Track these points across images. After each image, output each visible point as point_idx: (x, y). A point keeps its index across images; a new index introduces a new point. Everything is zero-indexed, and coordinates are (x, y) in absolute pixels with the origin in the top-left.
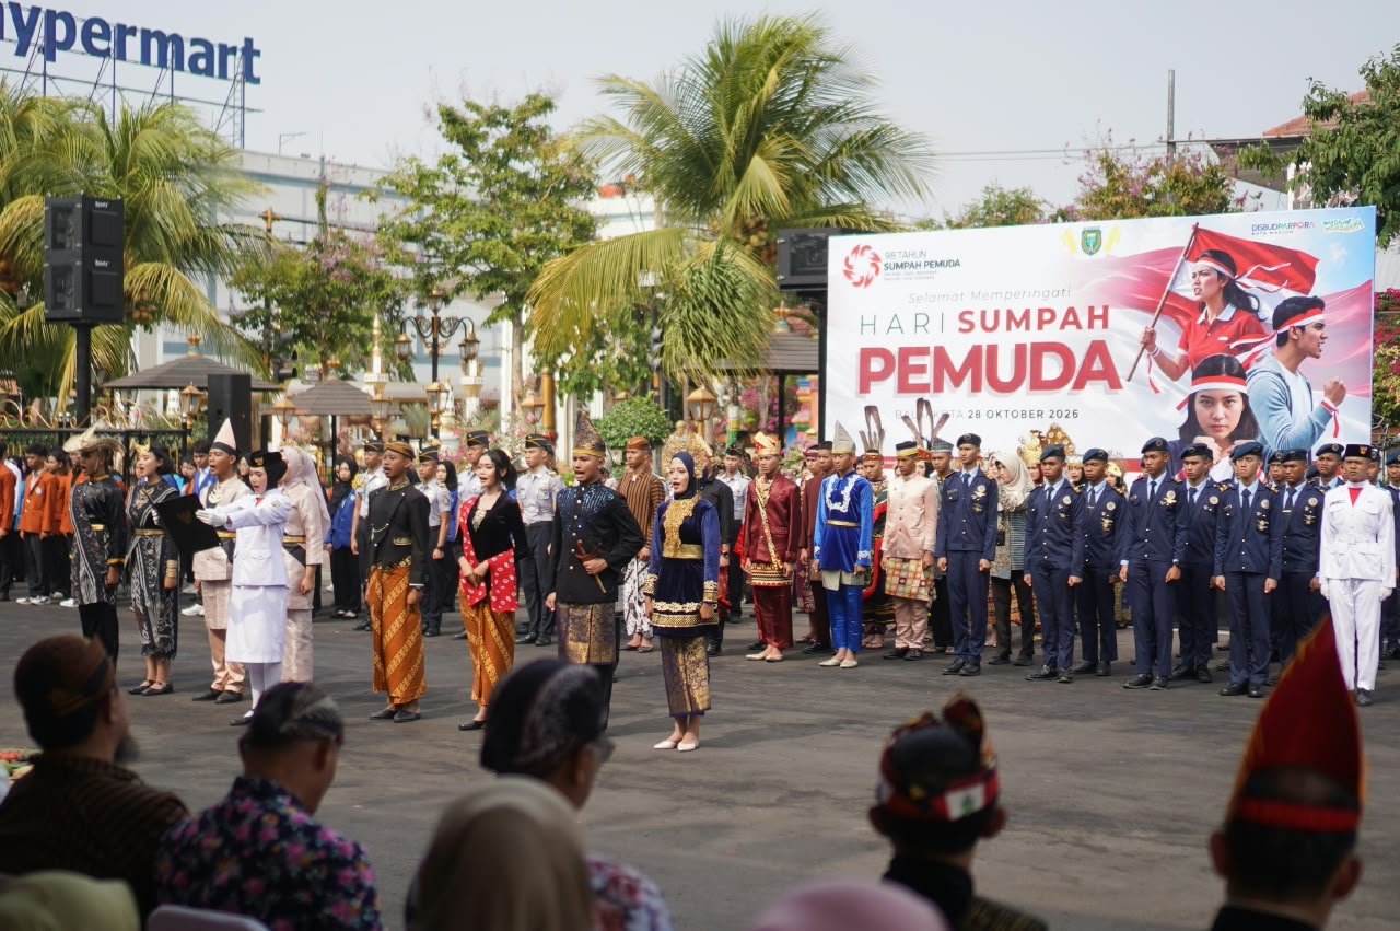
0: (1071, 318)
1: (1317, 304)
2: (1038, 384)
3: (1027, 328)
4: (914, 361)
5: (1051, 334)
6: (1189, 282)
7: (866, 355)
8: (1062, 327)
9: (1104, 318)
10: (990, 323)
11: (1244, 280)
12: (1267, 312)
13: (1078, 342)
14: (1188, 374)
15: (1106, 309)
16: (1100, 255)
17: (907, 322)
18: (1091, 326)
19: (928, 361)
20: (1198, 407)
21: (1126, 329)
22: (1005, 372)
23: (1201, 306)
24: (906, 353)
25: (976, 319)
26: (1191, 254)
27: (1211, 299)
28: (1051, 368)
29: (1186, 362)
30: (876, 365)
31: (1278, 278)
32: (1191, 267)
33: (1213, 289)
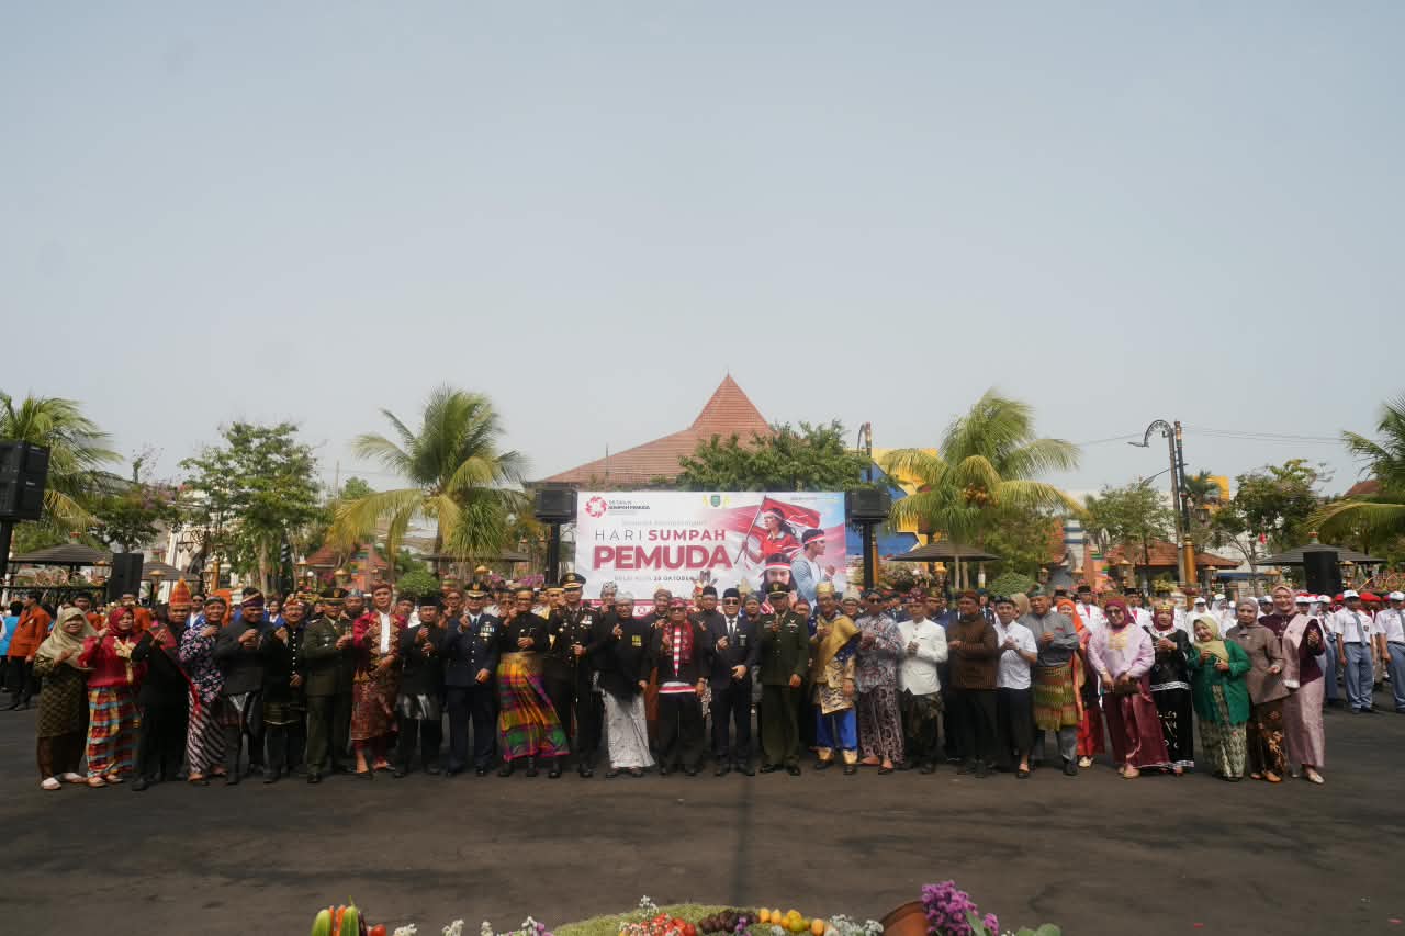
0: (706, 535)
1: (821, 533)
2: (690, 565)
3: (685, 538)
4: (625, 553)
5: (696, 542)
6: (762, 521)
7: (598, 550)
8: (702, 539)
9: (723, 535)
10: (665, 535)
11: (788, 521)
12: (799, 535)
13: (710, 546)
14: (764, 561)
15: (723, 532)
16: (720, 507)
17: (621, 535)
18: (716, 539)
19: (633, 553)
20: (769, 575)
21: (733, 542)
22: (673, 559)
23: (769, 532)
24: (620, 549)
25: (658, 534)
26: (763, 509)
27: (774, 529)
28: (697, 557)
29: (762, 557)
30: (604, 555)
31: (803, 521)
32: (763, 515)
33: (773, 525)
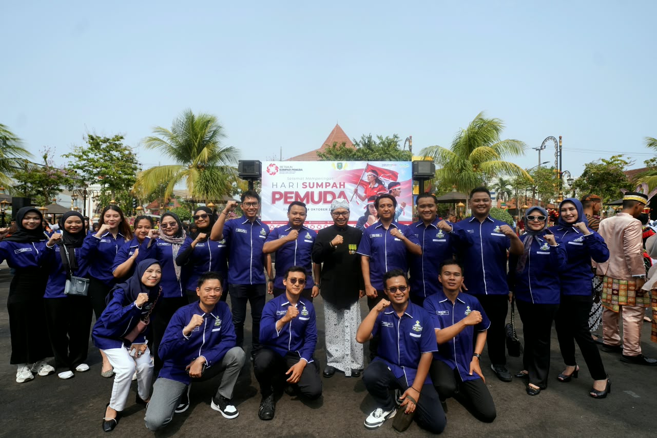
0: (335, 185)
1: (399, 184)
2: (326, 202)
3: (322, 187)
4: (289, 195)
5: (329, 189)
6: (366, 177)
7: (274, 194)
8: (332, 187)
9: (344, 185)
10: (312, 186)
11: (380, 177)
12: (386, 185)
13: (337, 191)
14: (367, 200)
15: (344, 183)
16: (342, 170)
17: (287, 185)
18: (340, 187)
19: (293, 195)
20: (369, 208)
21: (350, 188)
22: (316, 199)
23: (369, 183)
24: (286, 193)
25: (308, 185)
26: (367, 170)
27: (372, 182)
28: (329, 198)
29: (366, 197)
30: (277, 196)
31: (389, 177)
32: (367, 174)
33: (373, 179)
